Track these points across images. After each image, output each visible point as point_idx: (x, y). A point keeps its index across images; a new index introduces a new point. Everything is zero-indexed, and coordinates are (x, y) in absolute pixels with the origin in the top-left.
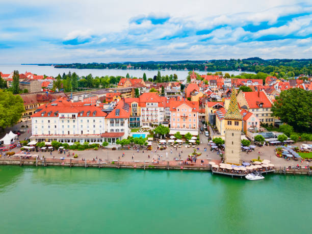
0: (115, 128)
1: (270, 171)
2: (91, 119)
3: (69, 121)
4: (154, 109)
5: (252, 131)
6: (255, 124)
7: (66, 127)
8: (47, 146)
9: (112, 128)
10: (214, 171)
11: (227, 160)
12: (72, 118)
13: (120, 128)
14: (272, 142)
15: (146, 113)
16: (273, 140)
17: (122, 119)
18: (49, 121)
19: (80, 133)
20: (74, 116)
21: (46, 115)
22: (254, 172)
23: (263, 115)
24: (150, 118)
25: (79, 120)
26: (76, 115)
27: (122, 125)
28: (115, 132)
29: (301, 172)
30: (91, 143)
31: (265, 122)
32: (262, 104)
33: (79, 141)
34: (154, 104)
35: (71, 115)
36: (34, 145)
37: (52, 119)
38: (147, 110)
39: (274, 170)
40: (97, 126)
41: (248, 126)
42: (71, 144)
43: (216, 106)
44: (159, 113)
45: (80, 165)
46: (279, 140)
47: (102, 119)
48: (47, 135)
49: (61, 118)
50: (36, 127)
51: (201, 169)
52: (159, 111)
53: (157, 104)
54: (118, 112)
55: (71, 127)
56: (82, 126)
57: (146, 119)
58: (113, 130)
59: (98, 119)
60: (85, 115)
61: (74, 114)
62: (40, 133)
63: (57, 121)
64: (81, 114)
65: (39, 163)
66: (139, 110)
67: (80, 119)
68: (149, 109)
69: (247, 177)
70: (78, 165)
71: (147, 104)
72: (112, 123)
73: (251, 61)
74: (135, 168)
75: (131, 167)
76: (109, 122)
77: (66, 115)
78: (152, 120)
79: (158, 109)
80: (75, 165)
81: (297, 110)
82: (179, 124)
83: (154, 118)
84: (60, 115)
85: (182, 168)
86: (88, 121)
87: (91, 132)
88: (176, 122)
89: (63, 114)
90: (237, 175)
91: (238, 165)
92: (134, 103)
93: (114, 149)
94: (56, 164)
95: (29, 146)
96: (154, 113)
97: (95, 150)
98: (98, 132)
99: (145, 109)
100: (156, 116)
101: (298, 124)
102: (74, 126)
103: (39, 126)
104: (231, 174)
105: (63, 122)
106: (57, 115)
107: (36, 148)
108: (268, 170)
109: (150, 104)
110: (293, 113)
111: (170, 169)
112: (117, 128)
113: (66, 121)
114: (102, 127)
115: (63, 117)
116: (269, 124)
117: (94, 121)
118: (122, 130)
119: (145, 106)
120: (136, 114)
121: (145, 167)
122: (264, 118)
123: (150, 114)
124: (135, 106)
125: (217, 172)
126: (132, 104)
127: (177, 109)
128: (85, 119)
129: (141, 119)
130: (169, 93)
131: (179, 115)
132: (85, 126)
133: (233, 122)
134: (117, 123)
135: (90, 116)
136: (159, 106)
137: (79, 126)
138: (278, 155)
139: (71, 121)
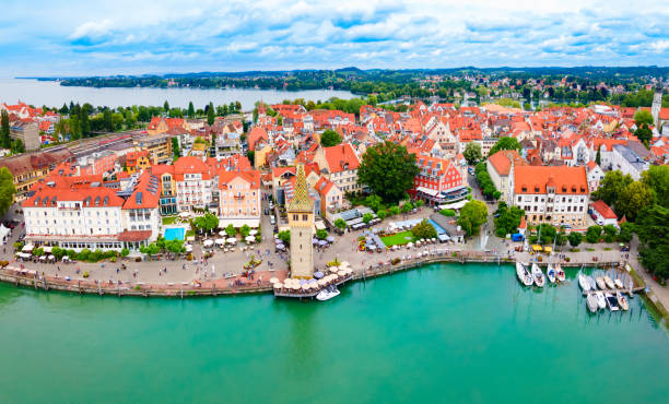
0: (137, 223)
1: (347, 280)
2: (102, 210)
3: (71, 214)
4: (196, 184)
5: (332, 212)
6: (336, 199)
7: (69, 222)
8: (48, 254)
9: (133, 223)
10: (276, 294)
11: (295, 272)
12: (76, 209)
13: (144, 223)
14: (355, 226)
15: (184, 191)
16: (358, 222)
17: (146, 209)
18: (46, 213)
19: (89, 233)
20: (78, 205)
21: (40, 205)
22: (327, 287)
23: (348, 180)
24: (191, 199)
25: (85, 211)
26: (81, 203)
27: (148, 216)
28: (138, 229)
31: (351, 190)
32: (348, 164)
33: (88, 246)
34: (195, 175)
35: (73, 204)
36: (30, 252)
37: (50, 210)
38: (186, 186)
39: (353, 277)
40: (112, 221)
41: (328, 204)
42: (78, 250)
43: (286, 175)
44: (203, 190)
46: (364, 221)
47: (117, 210)
48: (46, 235)
49: (60, 209)
50: (31, 223)
52: (203, 186)
53: (200, 175)
54: (140, 198)
55: (76, 222)
56: (90, 221)
57: (185, 199)
58: (134, 227)
59: (111, 210)
60: (92, 204)
61: (78, 202)
62: (36, 231)
63: (57, 215)
64: (88, 203)
65: (39, 285)
66: (174, 186)
67: (86, 209)
68: (189, 184)
69: (318, 297)
71: (185, 176)
72: (132, 215)
73: (346, 74)
76: (127, 214)
77: (67, 204)
78: (194, 202)
79: (202, 183)
82: (232, 209)
83: (197, 199)
84: (59, 204)
86: (98, 213)
87: (104, 232)
88: (228, 206)
89: (63, 202)
90: (305, 295)
91: (308, 279)
92: (167, 175)
93: (138, 260)
95: (24, 252)
96: (196, 191)
97: (112, 262)
98: (113, 232)
99: (183, 184)
100: (200, 194)
102: (79, 220)
103: (35, 220)
104: (299, 296)
105: (64, 214)
106: (55, 203)
107: (34, 257)
108: (345, 279)
109: (190, 175)
112: (140, 223)
113: (67, 212)
114: (119, 222)
115: (63, 208)
116: (356, 191)
117: (107, 213)
118: (148, 226)
119: (183, 180)
120: (170, 193)
122: (350, 184)
123: (191, 191)
124: (168, 179)
125: (281, 294)
126: (163, 176)
127: (229, 185)
128: (93, 210)
129: (178, 199)
130: (221, 149)
131: (231, 194)
132: (95, 222)
133: (300, 216)
134: (140, 215)
135: (101, 205)
136: (203, 179)
137: (87, 222)
138: (361, 247)
139: (75, 213)
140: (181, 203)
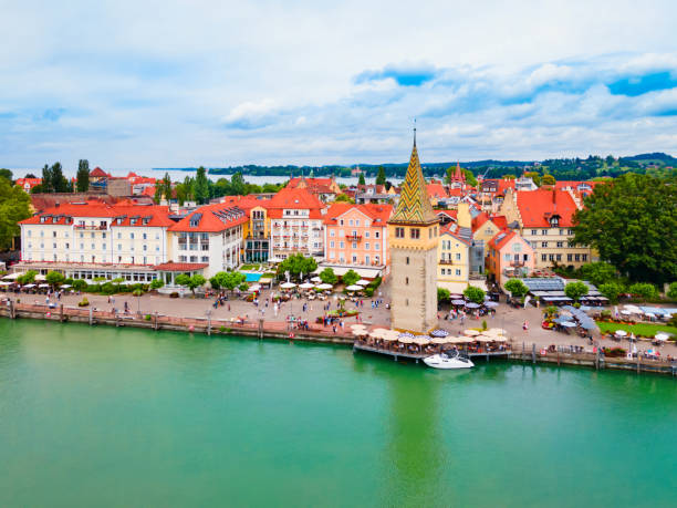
0: (188, 253)
1: (496, 353)
2: (139, 231)
3: (93, 234)
4: (300, 224)
6: (521, 259)
7: (88, 246)
8: (38, 283)
9: (184, 253)
10: (356, 345)
11: (398, 322)
12: (101, 228)
13: (199, 253)
14: (548, 299)
15: (282, 232)
17: (203, 233)
18: (55, 234)
19: (116, 261)
20: (104, 225)
21: (49, 222)
23: (559, 244)
24: (291, 244)
25: (113, 232)
26: (109, 221)
27: (206, 247)
28: (189, 261)
29: (579, 360)
30: (132, 282)
32: (557, 217)
33: (109, 278)
34: (300, 212)
35: (97, 222)
37: (62, 230)
38: (285, 226)
39: (509, 352)
40: (151, 247)
44: (310, 233)
45: (83, 319)
46: (568, 295)
47: (161, 232)
48: (49, 262)
49: (78, 227)
50: (30, 246)
51: (335, 340)
52: (311, 228)
53: (308, 212)
54: (197, 219)
55: (99, 246)
56: (120, 246)
57: (282, 244)
58: (184, 258)
59: (152, 232)
60: (126, 223)
61: (104, 220)
62: (36, 257)
63: (71, 236)
64: (119, 221)
66: (268, 225)
67: (117, 230)
68: (290, 223)
69: (428, 360)
70: (77, 319)
71: (284, 212)
72: (182, 241)
74: (191, 331)
75: (183, 328)
76: (175, 239)
77: (88, 221)
78: (295, 248)
79: (309, 223)
80: (73, 319)
81: (626, 227)
82: (342, 256)
83: (300, 244)
84: (77, 221)
85: (292, 335)
86: (133, 236)
87: (139, 261)
88: (337, 250)
89: (82, 219)
90: (406, 355)
92: (258, 209)
93: (175, 296)
94: (34, 316)
95: (6, 280)
96: (300, 233)
97: (136, 295)
98: (152, 261)
99: (281, 223)
100: (305, 238)
101: (628, 260)
102: (104, 245)
103: (36, 244)
104: (393, 353)
105: (82, 236)
106: (71, 221)
108: (492, 350)
109: (292, 212)
110: (617, 234)
111: (264, 337)
112: (194, 253)
113: (87, 236)
114: (161, 249)
115: (83, 226)
116: (577, 266)
117: (145, 236)
118: (205, 258)
119: (280, 217)
120: (262, 233)
121: (209, 331)
122: (564, 252)
123: (291, 234)
124: (257, 215)
126: (252, 211)
127: (339, 219)
128: (126, 231)
129: (272, 244)
131: (342, 234)
132: (126, 247)
133: (407, 230)
134: (193, 241)
135: (138, 224)
136: (311, 217)
137: (116, 247)
138: (546, 323)
139: (99, 235)
140: (275, 249)
